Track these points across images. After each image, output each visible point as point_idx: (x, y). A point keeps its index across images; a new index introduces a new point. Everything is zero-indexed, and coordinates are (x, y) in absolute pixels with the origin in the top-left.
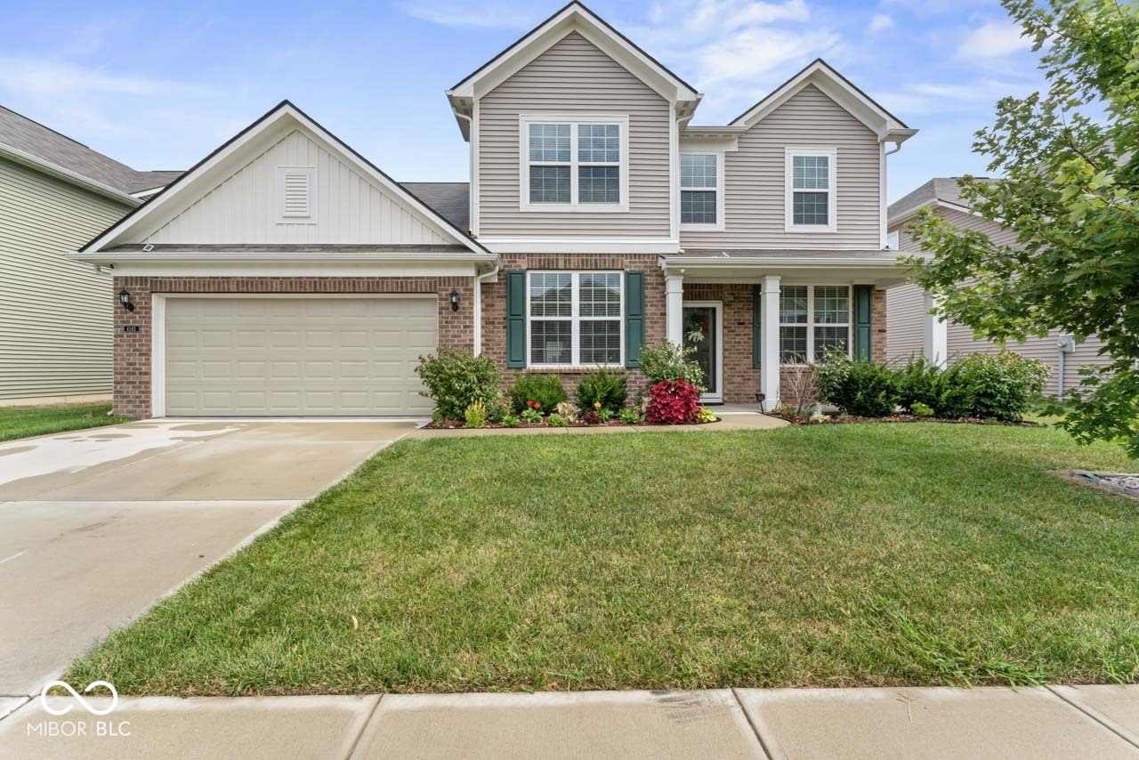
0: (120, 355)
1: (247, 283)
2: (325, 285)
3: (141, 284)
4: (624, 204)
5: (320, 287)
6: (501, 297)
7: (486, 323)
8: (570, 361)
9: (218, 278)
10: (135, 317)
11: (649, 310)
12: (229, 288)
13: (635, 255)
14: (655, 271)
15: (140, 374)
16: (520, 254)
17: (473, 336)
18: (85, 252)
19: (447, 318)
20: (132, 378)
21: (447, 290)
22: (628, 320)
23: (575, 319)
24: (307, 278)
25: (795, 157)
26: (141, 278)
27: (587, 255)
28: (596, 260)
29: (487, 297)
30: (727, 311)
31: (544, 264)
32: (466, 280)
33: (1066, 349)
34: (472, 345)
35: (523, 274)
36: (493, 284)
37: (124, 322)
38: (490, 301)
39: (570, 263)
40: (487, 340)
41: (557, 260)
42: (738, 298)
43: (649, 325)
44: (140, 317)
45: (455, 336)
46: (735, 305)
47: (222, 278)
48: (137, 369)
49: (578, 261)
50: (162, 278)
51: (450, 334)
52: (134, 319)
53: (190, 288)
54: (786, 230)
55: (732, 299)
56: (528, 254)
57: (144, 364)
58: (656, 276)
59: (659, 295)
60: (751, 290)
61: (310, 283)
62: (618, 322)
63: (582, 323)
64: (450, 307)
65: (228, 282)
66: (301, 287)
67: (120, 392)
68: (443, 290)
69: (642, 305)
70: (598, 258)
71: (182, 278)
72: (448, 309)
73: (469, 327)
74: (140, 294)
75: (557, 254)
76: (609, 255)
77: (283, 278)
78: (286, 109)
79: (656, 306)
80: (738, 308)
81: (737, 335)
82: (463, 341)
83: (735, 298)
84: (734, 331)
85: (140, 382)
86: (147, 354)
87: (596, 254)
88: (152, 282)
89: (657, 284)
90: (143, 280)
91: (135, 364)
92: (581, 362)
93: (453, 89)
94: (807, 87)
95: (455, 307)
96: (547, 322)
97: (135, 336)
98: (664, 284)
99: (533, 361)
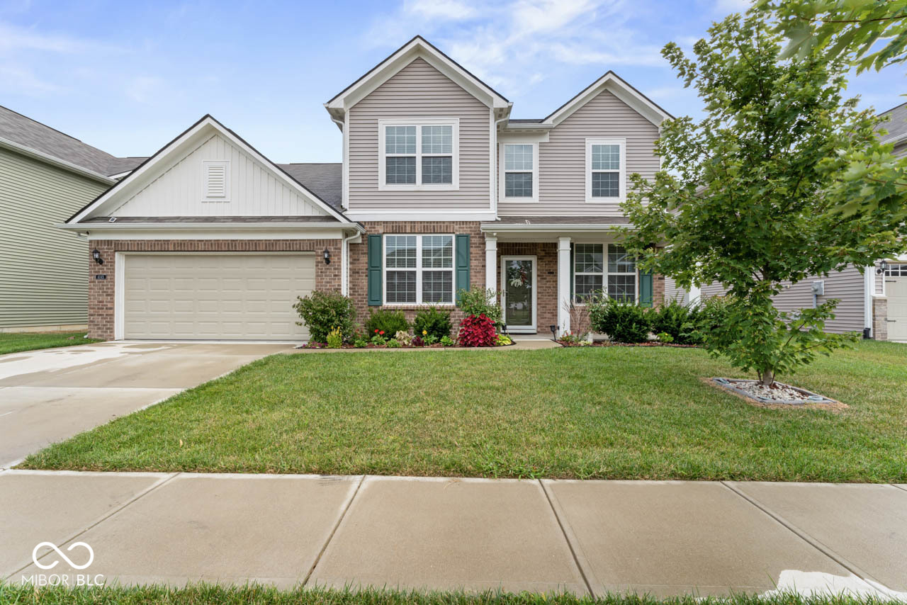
0: (93, 295)
1: (181, 244)
2: (235, 245)
3: (108, 246)
4: (455, 184)
5: (232, 247)
6: (365, 253)
7: (353, 273)
8: (415, 301)
9: (160, 241)
10: (103, 269)
11: (474, 263)
12: (168, 248)
13: (463, 222)
14: (478, 234)
15: (107, 309)
16: (378, 222)
17: (340, 282)
18: (70, 223)
19: (322, 269)
20: (101, 312)
21: (321, 249)
22: (457, 271)
23: (419, 269)
24: (223, 240)
25: (593, 146)
26: (108, 241)
27: (427, 222)
28: (434, 226)
29: (353, 254)
31: (396, 229)
32: (335, 242)
33: (818, 293)
34: (340, 289)
35: (380, 237)
36: (358, 244)
37: (95, 272)
38: (356, 257)
39: (414, 229)
40: (353, 285)
41: (405, 226)
42: (548, 253)
43: (473, 274)
44: (107, 269)
45: (328, 282)
46: (544, 259)
47: (164, 241)
48: (105, 305)
49: (421, 227)
50: (122, 241)
51: (324, 281)
52: (103, 270)
53: (141, 248)
54: (586, 202)
55: (542, 254)
56: (384, 222)
57: (110, 302)
58: (479, 237)
59: (480, 252)
61: (225, 244)
62: (451, 272)
63: (424, 272)
64: (324, 261)
65: (168, 244)
66: (218, 247)
67: (92, 322)
68: (319, 249)
69: (468, 260)
70: (435, 225)
71: (136, 241)
72: (322, 262)
73: (338, 276)
74: (107, 252)
75: (405, 222)
76: (444, 222)
77: (206, 241)
78: (208, 120)
79: (477, 260)
80: (548, 261)
81: (547, 282)
82: (333, 286)
83: (546, 253)
84: (545, 279)
85: (107, 315)
86: (112, 295)
87: (434, 222)
88: (115, 244)
89: (479, 244)
90: (109, 242)
91: (103, 302)
92: (423, 301)
93: (329, 102)
94: (603, 92)
95: (328, 261)
96: (398, 272)
97: (103, 282)
98: (484, 244)
99: (388, 301)
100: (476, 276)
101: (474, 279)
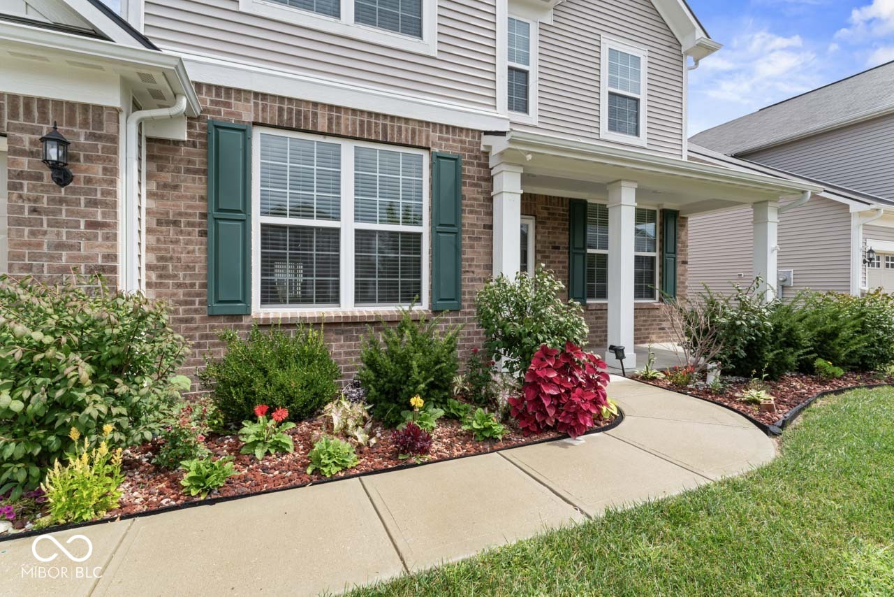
4: (429, 42)
6: (196, 172)
7: (159, 223)
8: (336, 300)
11: (468, 219)
13: (447, 126)
14: (476, 157)
16: (238, 91)
17: (114, 246)
19: (36, 200)
21: (33, 131)
22: (435, 234)
23: (348, 227)
25: (609, 49)
27: (370, 114)
28: (385, 126)
29: (161, 169)
30: (540, 230)
31: (290, 119)
32: (94, 115)
33: (786, 284)
34: (114, 270)
35: (244, 132)
36: (177, 143)
38: (168, 177)
39: (338, 124)
40: (160, 259)
41: (315, 114)
42: (553, 214)
43: (467, 242)
45: (60, 246)
46: (550, 224)
49: (354, 123)
51: (44, 240)
54: (602, 137)
55: (546, 215)
56: (256, 94)
58: (479, 165)
59: (481, 197)
60: (566, 206)
62: (419, 235)
63: (358, 233)
64: (47, 174)
68: (22, 129)
69: (458, 212)
70: (388, 122)
72: (39, 177)
73: (105, 228)
75: (315, 104)
76: (407, 120)
79: (476, 212)
80: (553, 228)
81: (551, 262)
82: (87, 258)
83: (549, 214)
84: (548, 257)
87: (385, 116)
89: (479, 179)
92: (357, 301)
95: (62, 175)
96: (294, 229)
98: (490, 179)
99: (264, 301)
100: (472, 247)
101: (468, 254)
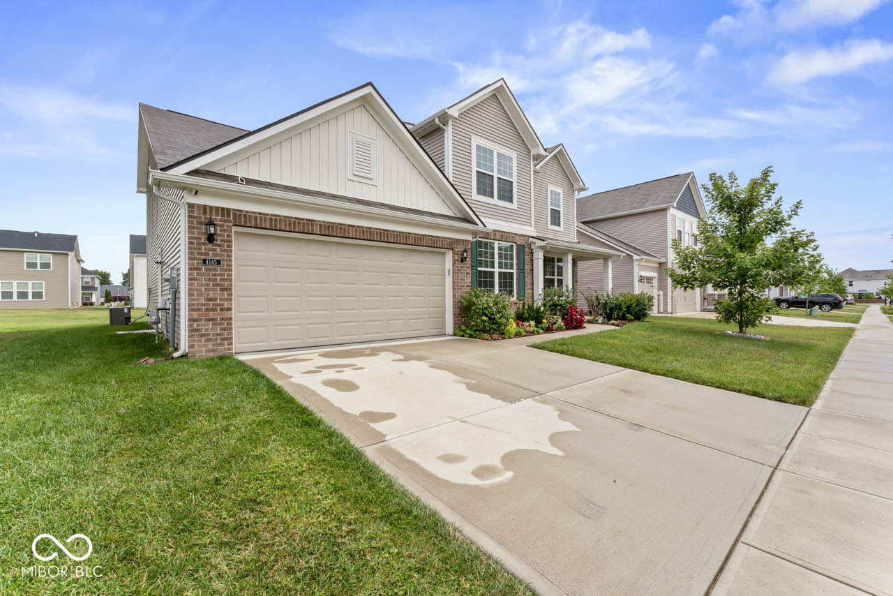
0: (197, 290)
1: (329, 227)
2: (387, 236)
3: (223, 216)
4: (515, 204)
5: (384, 237)
9: (303, 219)
10: (215, 250)
12: (313, 230)
13: (520, 235)
14: (528, 246)
15: (222, 310)
17: (470, 279)
18: (170, 172)
19: (458, 267)
20: (211, 315)
21: (458, 248)
22: (518, 273)
23: (496, 270)
24: (375, 229)
26: (223, 209)
27: (502, 231)
28: (505, 235)
31: (485, 235)
32: (467, 242)
34: (470, 286)
35: (475, 240)
37: (201, 254)
39: (495, 236)
41: (491, 233)
43: (527, 275)
44: (221, 250)
45: (462, 280)
47: (307, 220)
48: (218, 305)
49: (498, 235)
50: (247, 212)
51: (460, 278)
52: (213, 252)
53: (276, 226)
54: (549, 228)
57: (226, 300)
58: (529, 249)
59: (530, 260)
61: (377, 233)
62: (513, 273)
63: (499, 273)
64: (460, 259)
65: (312, 225)
66: (370, 235)
67: (197, 330)
68: (456, 247)
69: (523, 265)
71: (268, 215)
72: (458, 261)
73: (469, 274)
74: (222, 226)
76: (511, 233)
77: (358, 227)
79: (529, 265)
82: (466, 283)
85: (222, 319)
86: (228, 289)
87: (505, 232)
88: (235, 215)
89: (529, 253)
90: (226, 211)
91: (216, 300)
96: (484, 272)
97: (216, 270)
98: (532, 253)
101: (527, 280)
